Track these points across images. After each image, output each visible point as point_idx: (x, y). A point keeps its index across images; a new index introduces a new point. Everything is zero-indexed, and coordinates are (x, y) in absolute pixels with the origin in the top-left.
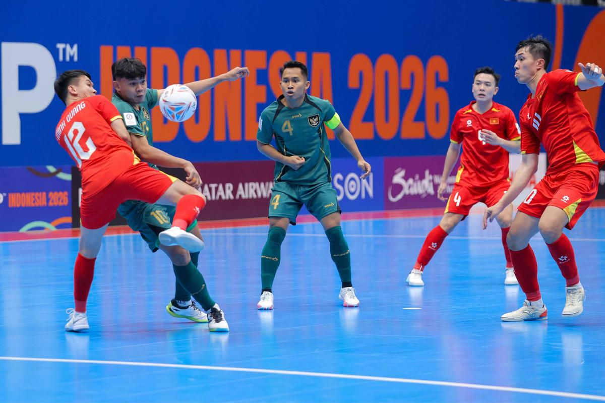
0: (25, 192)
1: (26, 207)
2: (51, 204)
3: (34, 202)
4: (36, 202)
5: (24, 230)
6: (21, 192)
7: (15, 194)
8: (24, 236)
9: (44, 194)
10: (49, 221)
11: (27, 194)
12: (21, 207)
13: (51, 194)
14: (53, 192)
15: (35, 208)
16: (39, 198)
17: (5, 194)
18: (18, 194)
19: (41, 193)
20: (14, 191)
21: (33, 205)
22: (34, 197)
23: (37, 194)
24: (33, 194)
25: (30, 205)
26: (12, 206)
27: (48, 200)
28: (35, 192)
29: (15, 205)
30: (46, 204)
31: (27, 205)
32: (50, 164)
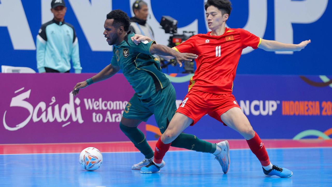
0: (299, 101)
1: (299, 115)
2: (324, 113)
3: (307, 111)
4: (309, 111)
5: (298, 137)
6: (294, 101)
7: (288, 102)
8: (297, 144)
9: (317, 103)
10: (323, 130)
11: (301, 102)
12: (294, 115)
13: (324, 104)
14: (327, 101)
15: (309, 116)
16: (312, 107)
17: (279, 102)
18: (292, 103)
19: (314, 103)
20: (288, 99)
21: (306, 113)
22: (307, 105)
23: (310, 103)
24: (306, 103)
25: (303, 113)
26: (286, 114)
27: (321, 109)
28: (308, 100)
29: (288, 114)
30: (319, 114)
31: (301, 114)
32: (323, 74)
